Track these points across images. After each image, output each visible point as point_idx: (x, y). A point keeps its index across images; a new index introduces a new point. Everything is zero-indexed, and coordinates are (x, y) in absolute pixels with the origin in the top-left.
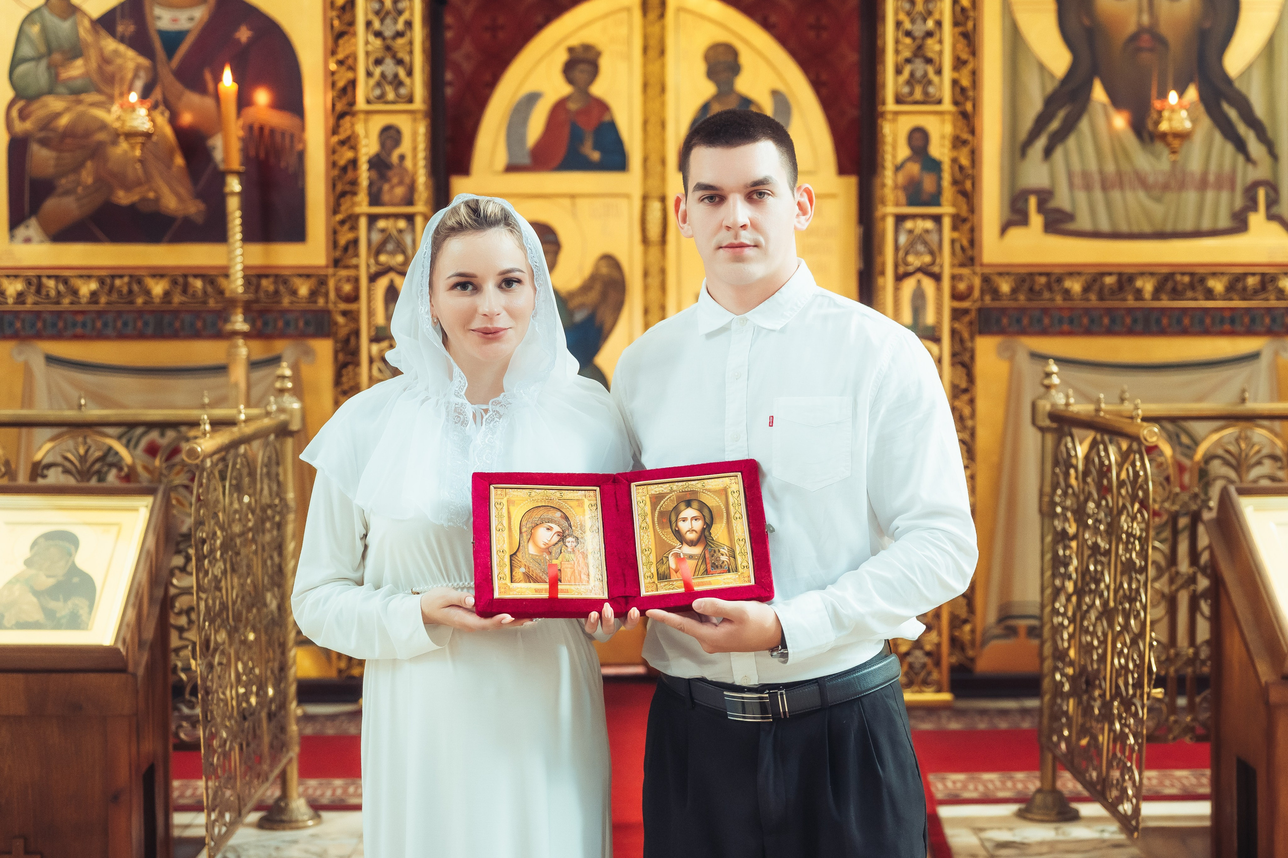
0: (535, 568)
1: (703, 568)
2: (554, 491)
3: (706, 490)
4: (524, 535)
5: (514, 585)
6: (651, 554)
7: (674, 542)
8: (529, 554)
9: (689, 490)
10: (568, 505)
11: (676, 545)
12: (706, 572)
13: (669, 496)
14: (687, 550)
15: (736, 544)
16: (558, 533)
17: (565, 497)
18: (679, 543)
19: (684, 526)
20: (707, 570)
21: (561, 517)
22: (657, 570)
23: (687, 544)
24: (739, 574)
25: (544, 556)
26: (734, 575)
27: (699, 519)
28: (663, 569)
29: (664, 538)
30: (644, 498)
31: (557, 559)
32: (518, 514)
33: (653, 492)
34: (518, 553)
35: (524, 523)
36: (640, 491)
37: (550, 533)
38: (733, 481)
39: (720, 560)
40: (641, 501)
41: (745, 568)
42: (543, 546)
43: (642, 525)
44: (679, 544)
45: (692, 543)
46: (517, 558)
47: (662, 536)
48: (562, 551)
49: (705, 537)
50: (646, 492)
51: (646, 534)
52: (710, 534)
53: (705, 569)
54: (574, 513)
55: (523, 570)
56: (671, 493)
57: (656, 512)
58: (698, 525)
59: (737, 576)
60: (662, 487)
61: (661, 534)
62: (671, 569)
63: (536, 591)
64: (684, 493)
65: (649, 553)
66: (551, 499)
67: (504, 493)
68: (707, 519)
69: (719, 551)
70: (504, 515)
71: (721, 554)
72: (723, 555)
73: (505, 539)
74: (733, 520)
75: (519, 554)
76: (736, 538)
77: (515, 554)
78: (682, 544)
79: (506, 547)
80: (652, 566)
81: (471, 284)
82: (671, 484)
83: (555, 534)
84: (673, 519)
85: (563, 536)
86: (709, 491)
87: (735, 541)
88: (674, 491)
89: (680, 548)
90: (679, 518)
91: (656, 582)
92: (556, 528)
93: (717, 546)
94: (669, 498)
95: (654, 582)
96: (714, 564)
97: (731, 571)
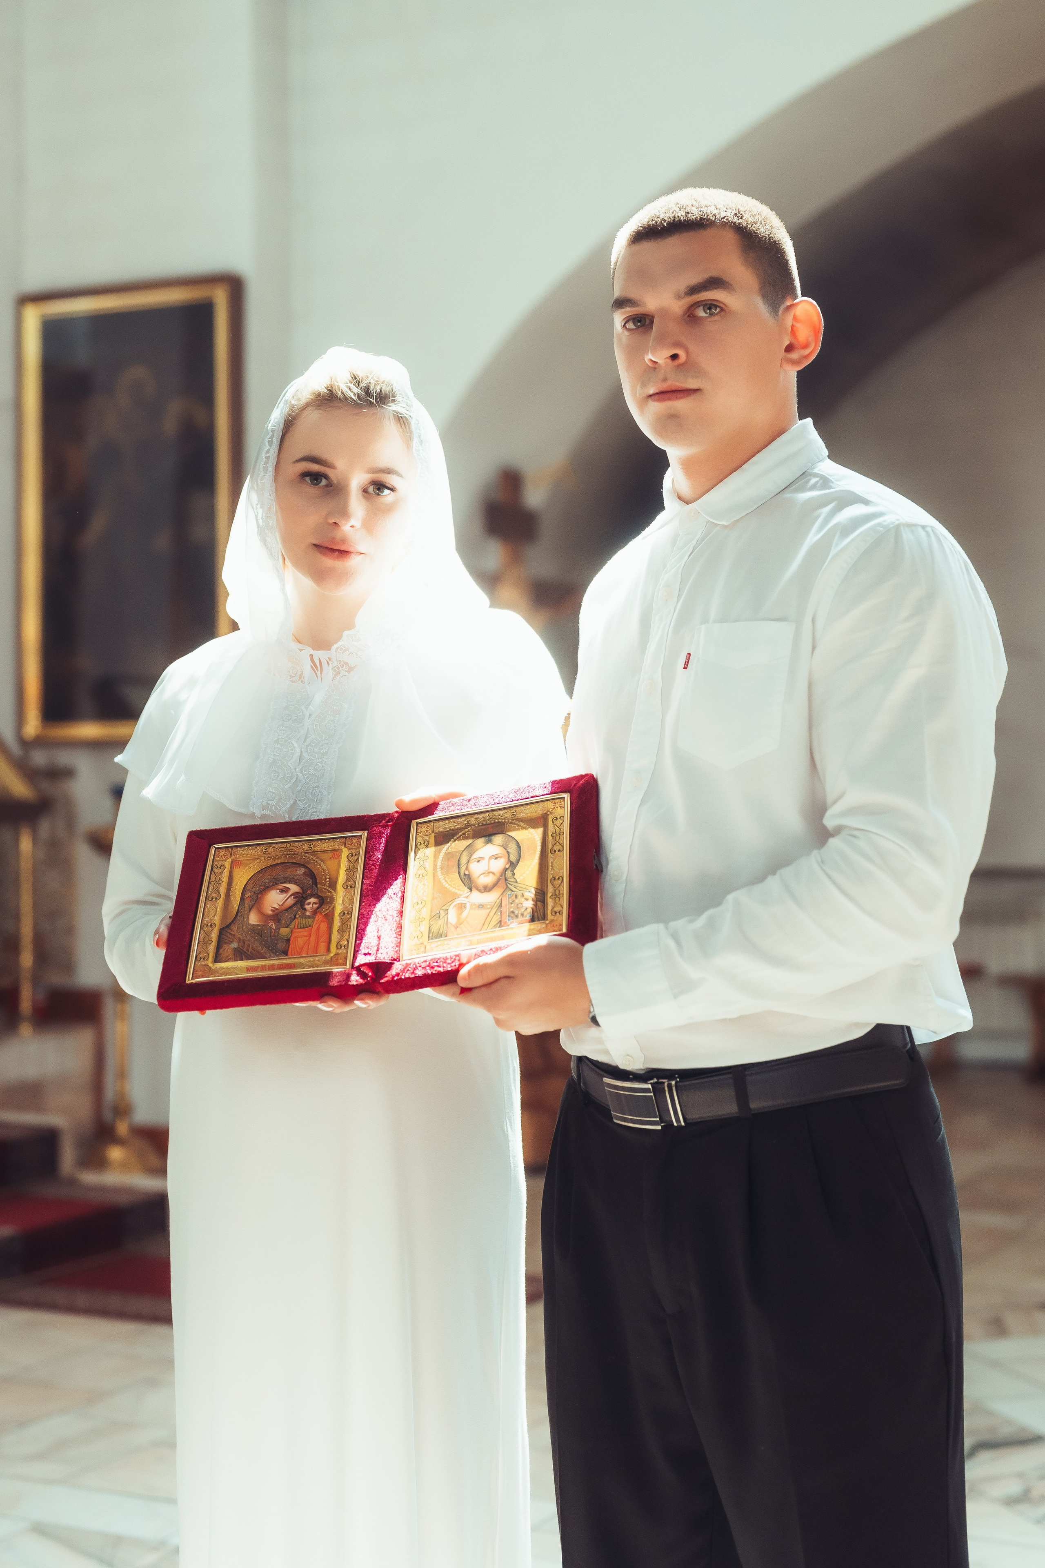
0: (253, 940)
1: (496, 919)
2: (300, 844)
3: (517, 820)
4: (247, 901)
5: (219, 965)
6: (425, 908)
7: (459, 890)
8: (249, 924)
9: (493, 822)
10: (318, 858)
11: (462, 893)
12: (500, 924)
13: (463, 832)
14: (477, 897)
15: (549, 884)
16: (295, 895)
17: (315, 849)
18: (466, 890)
19: (476, 869)
20: (500, 921)
21: (305, 874)
22: (429, 928)
23: (479, 890)
24: (547, 922)
25: (270, 925)
26: (539, 925)
27: (501, 857)
28: (437, 925)
29: (447, 885)
30: (427, 838)
31: (287, 927)
32: (242, 877)
33: (441, 830)
34: (232, 925)
35: (249, 887)
36: (423, 830)
37: (284, 896)
38: (557, 805)
39: (522, 907)
40: (422, 842)
41: (558, 914)
42: (270, 913)
43: (419, 872)
44: (466, 892)
45: (487, 889)
46: (229, 931)
47: (444, 884)
48: (297, 916)
49: (506, 880)
50: (431, 831)
51: (422, 883)
52: (514, 874)
53: (499, 920)
54: (325, 867)
55: (235, 945)
56: (466, 828)
57: (441, 854)
58: (499, 865)
59: (544, 926)
60: (454, 822)
61: (444, 881)
62: (449, 925)
63: (249, 969)
64: (483, 827)
65: (422, 906)
66: (294, 854)
67: (228, 854)
68: (511, 856)
69: (523, 895)
70: (223, 880)
71: (526, 899)
72: (527, 900)
73: (218, 909)
74: (550, 854)
75: (234, 927)
76: (550, 877)
77: (228, 926)
78: (471, 890)
79: (217, 920)
80: (424, 922)
81: (326, 477)
82: (466, 817)
83: (291, 896)
84: (464, 860)
85: (303, 897)
86: (522, 820)
87: (549, 881)
88: (471, 826)
89: (467, 897)
90: (472, 858)
91: (425, 943)
92: (294, 888)
93: (520, 889)
94: (463, 834)
95: (422, 943)
96: (513, 912)
97: (536, 919)
